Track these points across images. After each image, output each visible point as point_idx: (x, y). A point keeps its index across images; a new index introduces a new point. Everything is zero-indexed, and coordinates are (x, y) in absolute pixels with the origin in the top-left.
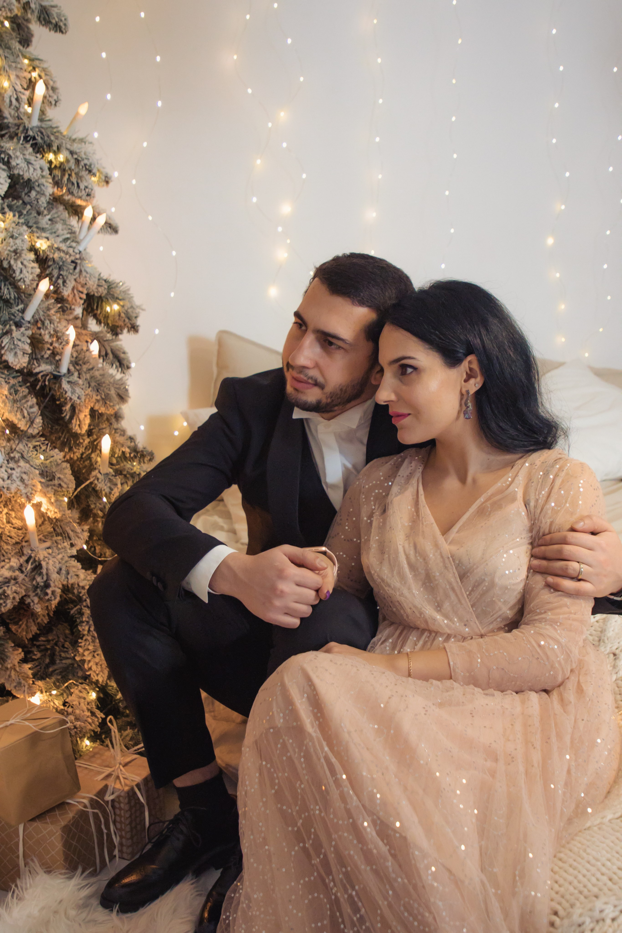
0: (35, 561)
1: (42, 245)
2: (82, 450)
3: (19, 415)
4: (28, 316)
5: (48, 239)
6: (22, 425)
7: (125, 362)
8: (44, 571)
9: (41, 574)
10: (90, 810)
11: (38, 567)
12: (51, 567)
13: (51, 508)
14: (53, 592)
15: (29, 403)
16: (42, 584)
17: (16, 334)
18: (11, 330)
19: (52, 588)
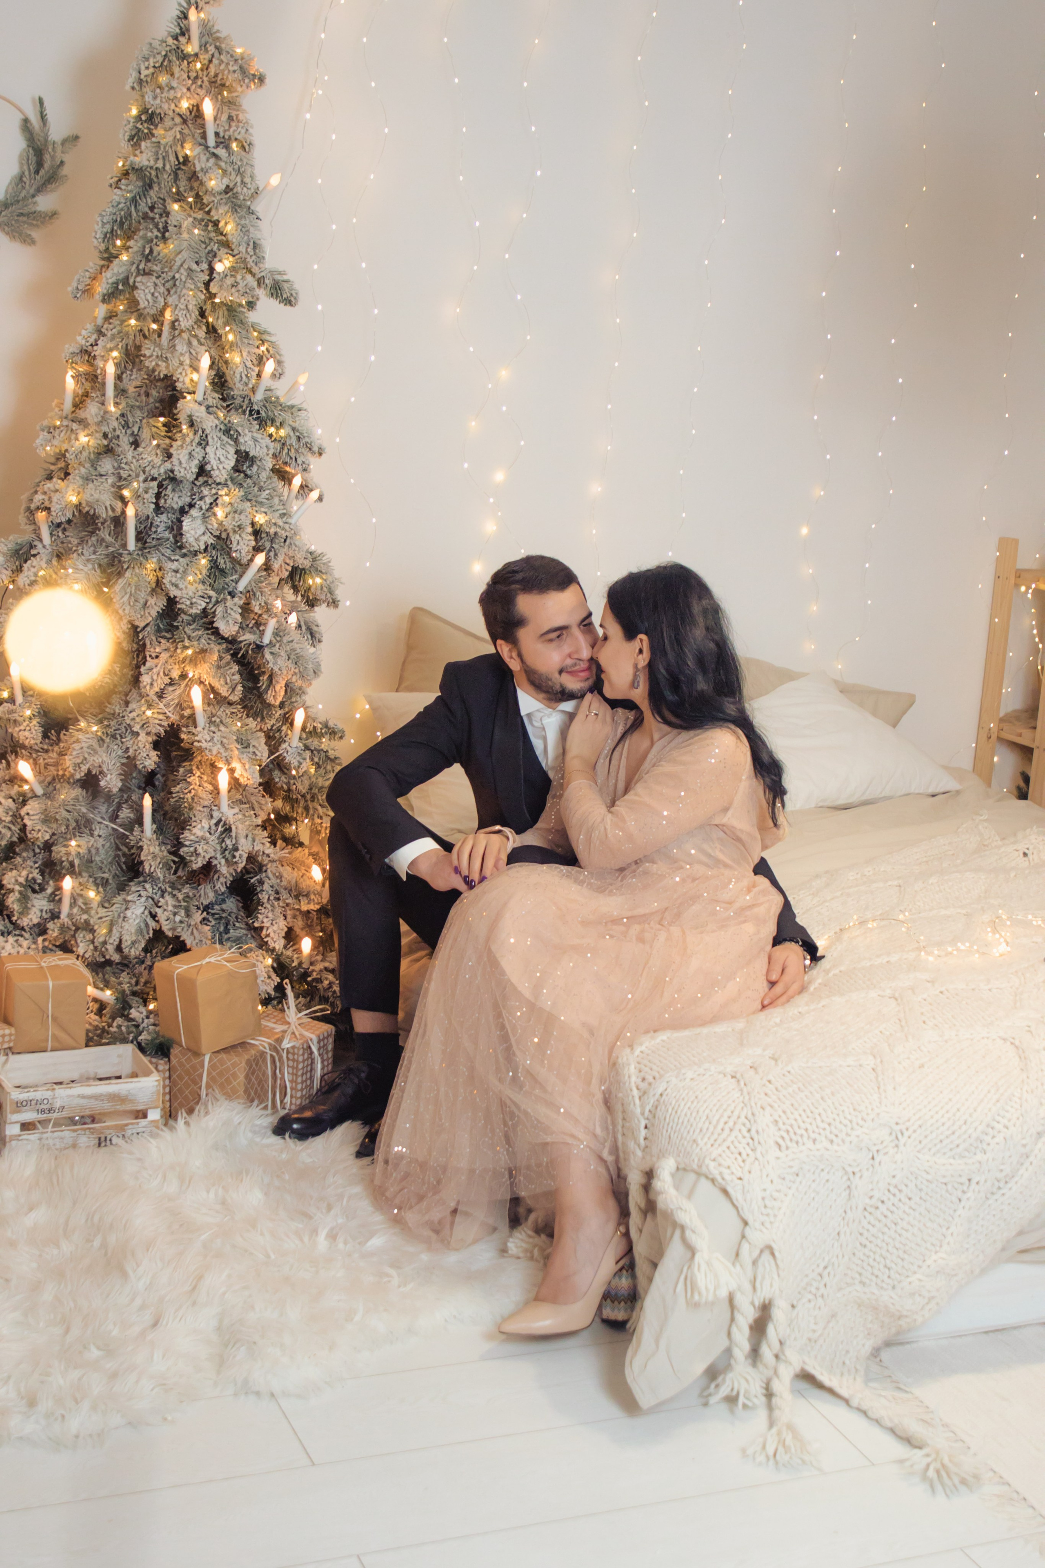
0: (225, 824)
1: (260, 519)
2: (273, 721)
3: (222, 682)
4: (241, 586)
5: (266, 513)
6: (224, 691)
7: (317, 636)
8: (233, 834)
9: (230, 837)
10: (268, 1051)
11: (228, 830)
12: (240, 831)
13: (245, 774)
14: (241, 856)
15: (233, 671)
16: (231, 847)
17: (230, 603)
18: (225, 599)
19: (240, 852)
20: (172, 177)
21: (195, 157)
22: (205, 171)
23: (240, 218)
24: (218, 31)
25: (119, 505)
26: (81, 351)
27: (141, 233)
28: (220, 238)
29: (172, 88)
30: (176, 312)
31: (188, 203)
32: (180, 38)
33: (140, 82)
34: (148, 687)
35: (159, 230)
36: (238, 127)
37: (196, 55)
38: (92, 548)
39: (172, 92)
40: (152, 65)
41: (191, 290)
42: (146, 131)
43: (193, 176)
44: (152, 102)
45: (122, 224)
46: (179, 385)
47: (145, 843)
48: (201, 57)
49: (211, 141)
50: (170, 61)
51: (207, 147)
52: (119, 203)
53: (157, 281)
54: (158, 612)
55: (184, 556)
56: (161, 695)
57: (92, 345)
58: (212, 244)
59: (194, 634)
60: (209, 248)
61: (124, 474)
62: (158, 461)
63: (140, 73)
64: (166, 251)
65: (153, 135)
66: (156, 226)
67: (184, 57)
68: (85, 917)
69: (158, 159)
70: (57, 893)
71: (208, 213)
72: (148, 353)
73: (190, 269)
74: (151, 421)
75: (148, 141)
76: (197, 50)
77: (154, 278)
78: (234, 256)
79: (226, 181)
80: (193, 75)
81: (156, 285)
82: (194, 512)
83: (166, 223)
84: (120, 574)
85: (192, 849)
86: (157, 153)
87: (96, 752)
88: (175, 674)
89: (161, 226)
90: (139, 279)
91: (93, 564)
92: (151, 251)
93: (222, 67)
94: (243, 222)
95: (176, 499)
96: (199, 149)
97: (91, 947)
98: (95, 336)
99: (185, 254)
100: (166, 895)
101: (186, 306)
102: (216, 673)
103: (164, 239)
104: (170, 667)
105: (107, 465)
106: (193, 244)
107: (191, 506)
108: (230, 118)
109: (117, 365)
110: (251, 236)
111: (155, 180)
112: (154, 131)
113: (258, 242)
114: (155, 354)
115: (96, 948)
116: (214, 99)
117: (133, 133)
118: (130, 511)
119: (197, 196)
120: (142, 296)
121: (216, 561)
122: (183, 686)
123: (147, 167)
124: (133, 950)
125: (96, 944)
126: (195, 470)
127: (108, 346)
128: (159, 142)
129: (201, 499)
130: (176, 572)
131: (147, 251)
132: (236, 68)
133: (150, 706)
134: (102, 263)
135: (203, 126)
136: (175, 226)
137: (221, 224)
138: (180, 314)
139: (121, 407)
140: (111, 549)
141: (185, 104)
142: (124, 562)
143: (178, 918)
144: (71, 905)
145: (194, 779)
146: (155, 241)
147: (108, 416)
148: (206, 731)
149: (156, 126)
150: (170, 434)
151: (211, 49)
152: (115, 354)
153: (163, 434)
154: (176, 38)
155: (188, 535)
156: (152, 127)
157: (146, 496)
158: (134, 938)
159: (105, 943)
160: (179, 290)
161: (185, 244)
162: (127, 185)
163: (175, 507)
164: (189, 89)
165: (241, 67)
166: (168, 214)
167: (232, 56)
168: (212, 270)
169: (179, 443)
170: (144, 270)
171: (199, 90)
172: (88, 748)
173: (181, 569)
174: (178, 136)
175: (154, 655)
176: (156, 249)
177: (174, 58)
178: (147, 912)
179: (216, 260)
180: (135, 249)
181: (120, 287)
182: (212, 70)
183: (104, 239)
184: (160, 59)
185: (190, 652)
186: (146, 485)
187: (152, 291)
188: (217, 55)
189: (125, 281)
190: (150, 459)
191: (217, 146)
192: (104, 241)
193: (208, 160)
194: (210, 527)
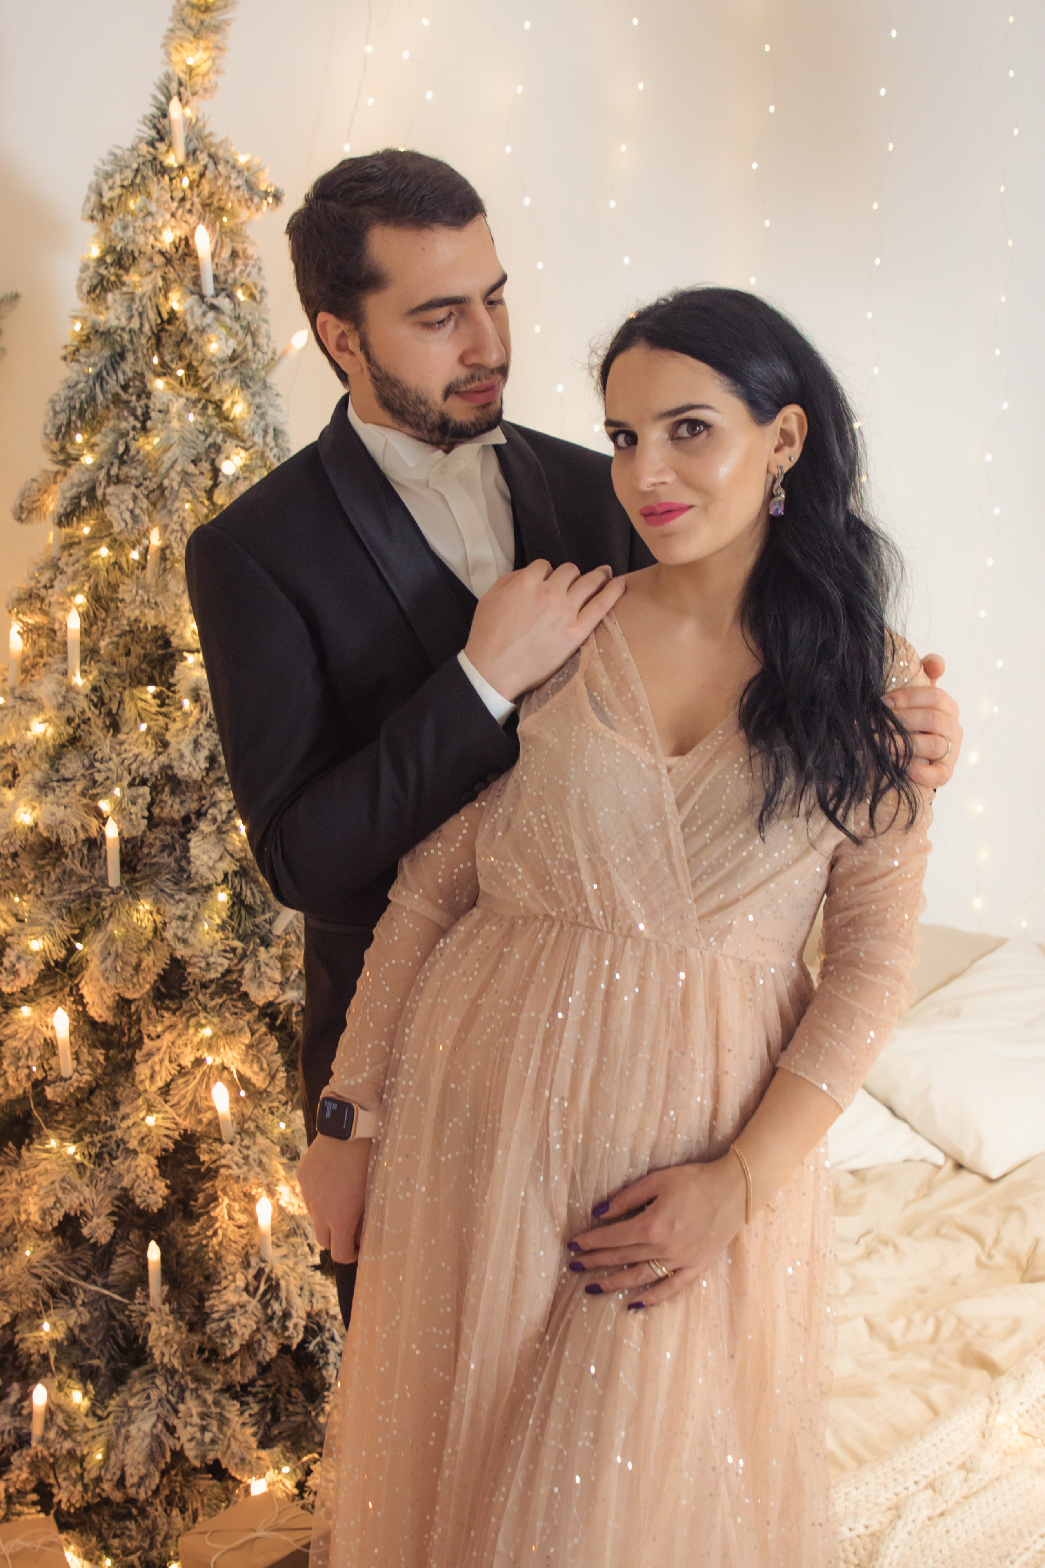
0: (269, 1279)
3: (256, 1067)
6: (259, 1081)
8: (283, 1294)
9: (277, 1298)
11: (274, 1288)
12: (292, 1288)
15: (270, 1049)
16: (280, 1313)
17: (263, 954)
18: (255, 953)
19: (294, 1320)
20: (153, 341)
21: (185, 312)
22: (202, 331)
23: (253, 395)
24: (211, 134)
25: (94, 823)
26: (30, 596)
27: (112, 423)
28: (226, 424)
29: (149, 214)
30: (167, 535)
31: (177, 377)
32: (158, 145)
33: (102, 208)
34: (147, 1083)
35: (136, 418)
36: (246, 266)
37: (182, 168)
38: (56, 885)
39: (149, 219)
40: (118, 183)
41: (188, 501)
42: (113, 278)
43: (185, 338)
44: (121, 235)
45: (81, 414)
46: (175, 641)
47: (152, 1317)
48: (189, 170)
49: (209, 287)
50: (144, 178)
51: (202, 297)
52: (77, 383)
53: (138, 492)
54: (159, 975)
55: (191, 891)
56: (166, 1090)
57: (45, 587)
58: (214, 433)
59: (212, 1004)
60: (210, 440)
61: (99, 777)
62: (148, 754)
63: (101, 196)
64: (148, 448)
65: (123, 284)
66: (133, 412)
67: (162, 170)
68: (68, 1445)
69: (131, 317)
70: (25, 1404)
71: (207, 390)
72: (128, 599)
73: (185, 473)
74: (135, 691)
75: (117, 292)
76: (181, 158)
77: (133, 488)
78: (246, 449)
79: (232, 344)
80: (178, 195)
81: (135, 498)
82: (205, 826)
83: (147, 407)
84: (98, 924)
85: (223, 1324)
86: (129, 308)
87: (74, 1188)
88: (187, 1061)
89: (139, 412)
90: (110, 490)
91: (59, 909)
92: (127, 449)
93: (220, 182)
94: (258, 400)
95: (176, 806)
96: (193, 299)
97: (79, 1487)
98: (48, 574)
99: (176, 451)
100: (187, 1394)
101: (182, 525)
102: (247, 1054)
103: (145, 429)
104: (178, 1051)
105: (72, 765)
106: (188, 436)
107: (200, 814)
108: (234, 254)
109: (84, 616)
110: (269, 419)
111: (129, 346)
112: (125, 278)
113: (280, 427)
114: (138, 598)
115: (85, 1487)
116: (211, 226)
117: (95, 282)
118: (112, 831)
119: (189, 367)
120: (116, 514)
121: (240, 894)
122: (198, 1076)
123: (117, 329)
124: (142, 1491)
125: (86, 1480)
126: (204, 765)
127: (70, 589)
128: (133, 293)
129: (214, 804)
130: (183, 918)
131: (121, 449)
132: (240, 182)
133: (150, 1109)
134: (56, 468)
135: (196, 268)
136: (160, 411)
137: (226, 406)
138: (172, 538)
139: (91, 678)
140: (84, 887)
141: (168, 238)
142: (104, 908)
143: (208, 1436)
144: (46, 1422)
145: (220, 1211)
146: (132, 434)
147: (72, 695)
148: (235, 1148)
149: (127, 270)
150: (164, 710)
151: (203, 158)
152: (80, 599)
153: (154, 709)
154: (152, 144)
155: (198, 863)
156: (121, 272)
157: (133, 809)
158: (143, 1471)
159: (99, 1480)
160: (169, 503)
161: (176, 436)
162: (88, 357)
163: (176, 817)
164: (173, 215)
165: (247, 182)
166: (149, 395)
167: (233, 167)
168: (216, 471)
169: (178, 725)
170: (117, 476)
171: (188, 217)
172: (63, 1180)
173: (190, 914)
174: (160, 283)
175: (153, 1035)
176: (134, 446)
177: (150, 173)
178: (160, 1426)
179: (222, 456)
180: (104, 447)
181: (84, 503)
182: (206, 188)
183: (57, 434)
184: (129, 174)
185: (207, 1032)
186: (134, 791)
187: (131, 506)
188: (211, 166)
189: (91, 493)
190: (136, 751)
191: (217, 295)
192: (57, 439)
193: (204, 314)
194: (230, 848)
